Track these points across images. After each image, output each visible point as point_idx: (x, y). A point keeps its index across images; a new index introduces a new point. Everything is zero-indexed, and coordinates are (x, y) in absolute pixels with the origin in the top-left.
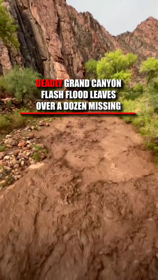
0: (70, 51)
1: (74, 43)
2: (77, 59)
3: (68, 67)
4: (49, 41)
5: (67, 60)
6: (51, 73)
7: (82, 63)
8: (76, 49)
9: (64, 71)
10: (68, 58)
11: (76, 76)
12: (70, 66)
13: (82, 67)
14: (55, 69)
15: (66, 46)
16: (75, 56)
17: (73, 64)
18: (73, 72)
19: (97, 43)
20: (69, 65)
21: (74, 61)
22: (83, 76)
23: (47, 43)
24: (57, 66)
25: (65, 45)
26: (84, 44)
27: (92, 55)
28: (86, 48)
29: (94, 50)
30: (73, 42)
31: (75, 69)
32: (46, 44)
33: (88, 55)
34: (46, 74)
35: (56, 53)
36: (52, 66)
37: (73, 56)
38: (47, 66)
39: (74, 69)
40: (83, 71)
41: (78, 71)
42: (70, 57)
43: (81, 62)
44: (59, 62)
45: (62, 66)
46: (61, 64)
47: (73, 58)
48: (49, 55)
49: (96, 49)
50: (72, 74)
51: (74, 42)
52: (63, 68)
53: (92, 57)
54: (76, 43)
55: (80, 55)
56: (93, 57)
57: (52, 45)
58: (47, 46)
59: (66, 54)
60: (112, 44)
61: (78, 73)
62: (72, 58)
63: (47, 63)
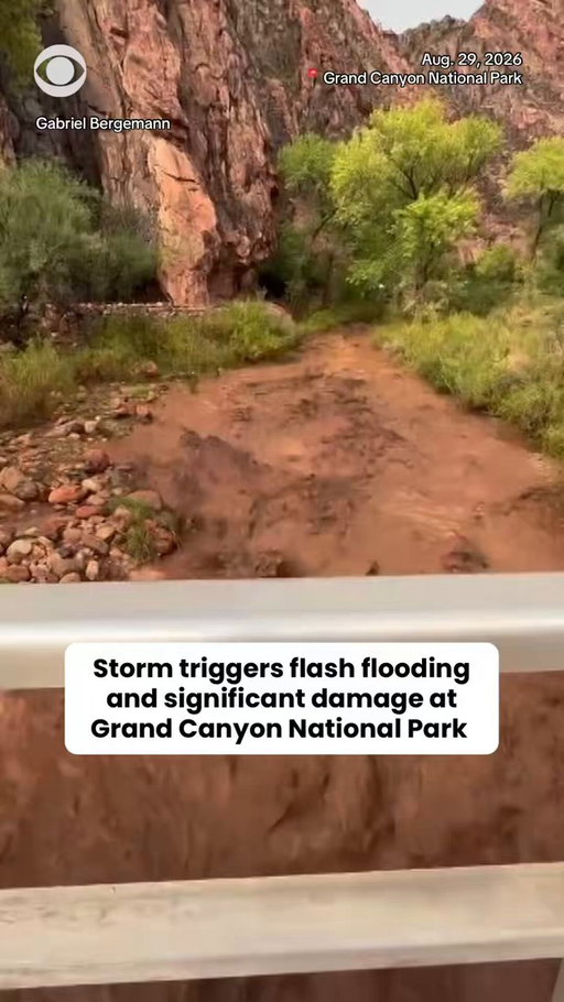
0: (214, 88)
1: (232, 57)
2: (247, 128)
3: (206, 162)
4: (127, 43)
5: (203, 131)
6: (134, 186)
7: (267, 149)
8: (240, 85)
9: (193, 181)
10: (207, 123)
11: (239, 201)
12: (218, 160)
13: (266, 164)
14: (151, 171)
15: (197, 68)
16: (237, 114)
17: (231, 150)
18: (229, 185)
19: (322, 62)
20: (211, 153)
21: (234, 136)
22: (269, 206)
23: (117, 47)
24: (162, 155)
25: (194, 62)
26: (266, 62)
27: (300, 115)
28: (275, 82)
29: (309, 90)
30: (229, 53)
31: (238, 173)
32: (112, 55)
33: (283, 115)
34: (110, 190)
35: (156, 98)
36: (135, 154)
37: (227, 115)
38: (113, 156)
39: (232, 172)
40: (271, 184)
41: (248, 184)
42: (214, 116)
43: (261, 141)
44: (168, 138)
45: (183, 156)
46: (178, 146)
47: (228, 121)
48: (123, 104)
49: (318, 87)
50: (226, 194)
51: (234, 51)
52: (188, 170)
53: (298, 120)
54: (240, 57)
55: (258, 113)
56: (303, 119)
57: (137, 61)
58: (116, 63)
59: (196, 103)
60: (382, 67)
61: (247, 191)
62: (224, 124)
63: (117, 140)
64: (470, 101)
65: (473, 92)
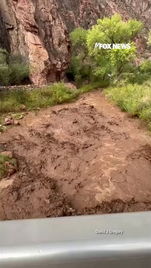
0: (47, 16)
1: (52, 5)
2: (59, 27)
3: (45, 39)
4: (17, 3)
5: (43, 29)
6: (21, 47)
7: (66, 33)
8: (56, 14)
9: (40, 45)
10: (45, 26)
11: (57, 51)
12: (49, 37)
13: (65, 38)
14: (26, 42)
15: (41, 9)
16: (55, 23)
17: (53, 34)
18: (53, 45)
19: (86, 5)
20: (46, 35)
21: (54, 30)
22: (67, 51)
23: (14, 5)
24: (30, 37)
25: (40, 7)
26: (68, 6)
27: (80, 22)
28: (71, 12)
29: (82, 14)
30: (51, 4)
31: (56, 41)
32: (13, 7)
33: (74, 22)
34: (13, 49)
35: (27, 19)
36: (21, 37)
37: (52, 23)
38: (14, 38)
39: (54, 41)
40: (68, 44)
41: (59, 45)
42: (47, 24)
43: (63, 31)
44: (31, 32)
45: (37, 37)
46: (35, 34)
47: (52, 25)
48: (17, 22)
49: (85, 13)
50: (52, 48)
51: (53, 3)
52: (38, 41)
53: (79, 23)
54: (56, 5)
55: (62, 22)
56: (81, 23)
57: (21, 8)
58: (14, 9)
59: (41, 20)
60: (107, 5)
61: (59, 47)
62: (51, 26)
63: (15, 34)
64: (137, 14)
65: (138, 12)
